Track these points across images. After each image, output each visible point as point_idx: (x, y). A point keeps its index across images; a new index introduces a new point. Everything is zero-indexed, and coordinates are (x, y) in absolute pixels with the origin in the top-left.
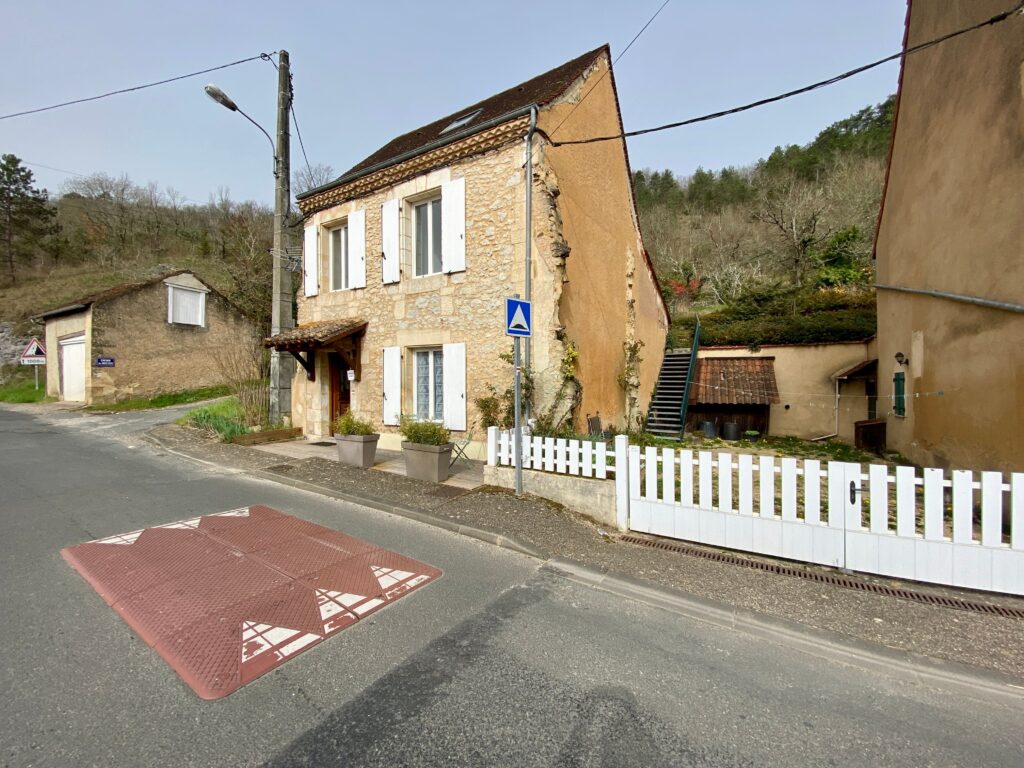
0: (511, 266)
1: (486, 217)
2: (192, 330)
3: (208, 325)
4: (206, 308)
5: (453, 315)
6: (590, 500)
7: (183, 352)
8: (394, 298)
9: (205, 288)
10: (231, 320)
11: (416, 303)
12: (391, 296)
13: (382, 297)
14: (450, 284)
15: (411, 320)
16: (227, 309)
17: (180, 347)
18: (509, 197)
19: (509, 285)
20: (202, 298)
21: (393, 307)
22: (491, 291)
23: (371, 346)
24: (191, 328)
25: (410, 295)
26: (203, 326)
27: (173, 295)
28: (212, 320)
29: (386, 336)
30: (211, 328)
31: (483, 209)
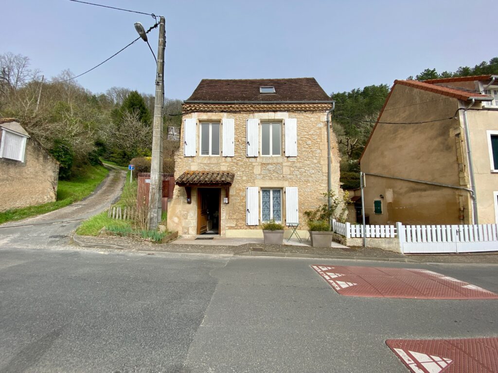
0: (320, 158)
1: (307, 136)
2: (15, 164)
3: (26, 161)
4: (26, 149)
5: (290, 174)
6: (391, 245)
7: (7, 180)
8: (254, 164)
9: (27, 134)
10: (41, 159)
11: (267, 168)
12: (252, 163)
13: (246, 162)
14: (288, 161)
15: (264, 175)
16: (39, 151)
17: (6, 176)
18: (318, 131)
19: (319, 165)
20: (24, 141)
21: (253, 168)
22: (310, 166)
23: (237, 186)
24: (14, 162)
25: (264, 164)
26: (23, 161)
27: (6, 137)
28: (29, 157)
29: (248, 182)
30: (28, 163)
31: (305, 133)
